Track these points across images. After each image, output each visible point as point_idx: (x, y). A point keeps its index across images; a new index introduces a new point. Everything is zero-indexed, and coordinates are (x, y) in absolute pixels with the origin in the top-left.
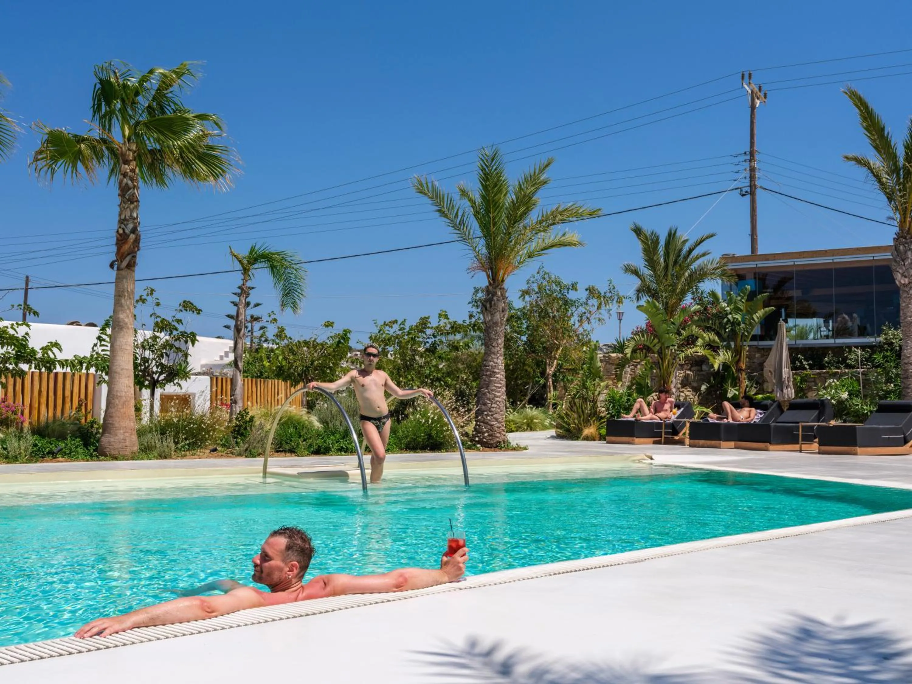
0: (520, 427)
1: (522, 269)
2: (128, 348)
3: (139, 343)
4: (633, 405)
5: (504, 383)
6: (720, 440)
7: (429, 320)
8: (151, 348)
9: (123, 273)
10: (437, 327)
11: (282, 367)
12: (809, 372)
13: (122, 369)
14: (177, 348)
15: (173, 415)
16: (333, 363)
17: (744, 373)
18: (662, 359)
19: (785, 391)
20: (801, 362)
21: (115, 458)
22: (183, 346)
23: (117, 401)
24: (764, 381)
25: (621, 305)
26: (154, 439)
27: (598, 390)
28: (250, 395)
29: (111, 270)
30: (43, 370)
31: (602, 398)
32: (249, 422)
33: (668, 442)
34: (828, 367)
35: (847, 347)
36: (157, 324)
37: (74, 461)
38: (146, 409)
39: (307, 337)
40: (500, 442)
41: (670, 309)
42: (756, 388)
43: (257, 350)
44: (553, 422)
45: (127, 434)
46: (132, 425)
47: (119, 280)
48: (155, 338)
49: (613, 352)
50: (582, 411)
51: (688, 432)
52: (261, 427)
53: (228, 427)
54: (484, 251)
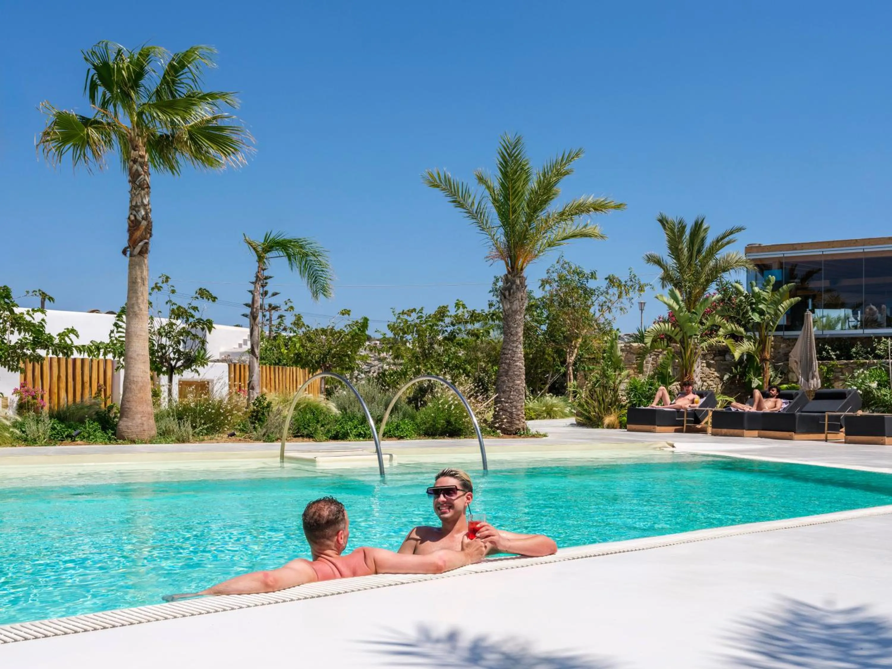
0: (540, 415)
1: (541, 257)
2: (144, 334)
3: (156, 329)
4: (655, 394)
5: (523, 371)
6: (743, 428)
7: (448, 309)
8: (168, 335)
9: (136, 259)
10: (456, 316)
11: (300, 354)
12: (836, 362)
13: (138, 355)
14: (193, 335)
15: (191, 400)
16: (351, 351)
17: (768, 363)
18: (684, 348)
19: (811, 381)
20: (828, 353)
21: (133, 442)
22: (200, 334)
23: (133, 386)
24: (789, 371)
25: (642, 293)
26: (172, 424)
27: (619, 379)
28: (268, 382)
29: (124, 256)
30: (61, 355)
31: (622, 387)
32: (267, 407)
33: (690, 430)
34: (856, 357)
35: (876, 337)
36: (173, 311)
37: (92, 444)
38: (164, 395)
39: (324, 325)
40: (519, 429)
41: (693, 299)
42: (780, 378)
43: (275, 338)
44: (573, 411)
45: (144, 419)
46: (150, 409)
47: (132, 266)
48: (171, 325)
49: (635, 342)
50: (603, 399)
51: (710, 420)
52: (279, 412)
53: (245, 413)
54: (503, 239)
